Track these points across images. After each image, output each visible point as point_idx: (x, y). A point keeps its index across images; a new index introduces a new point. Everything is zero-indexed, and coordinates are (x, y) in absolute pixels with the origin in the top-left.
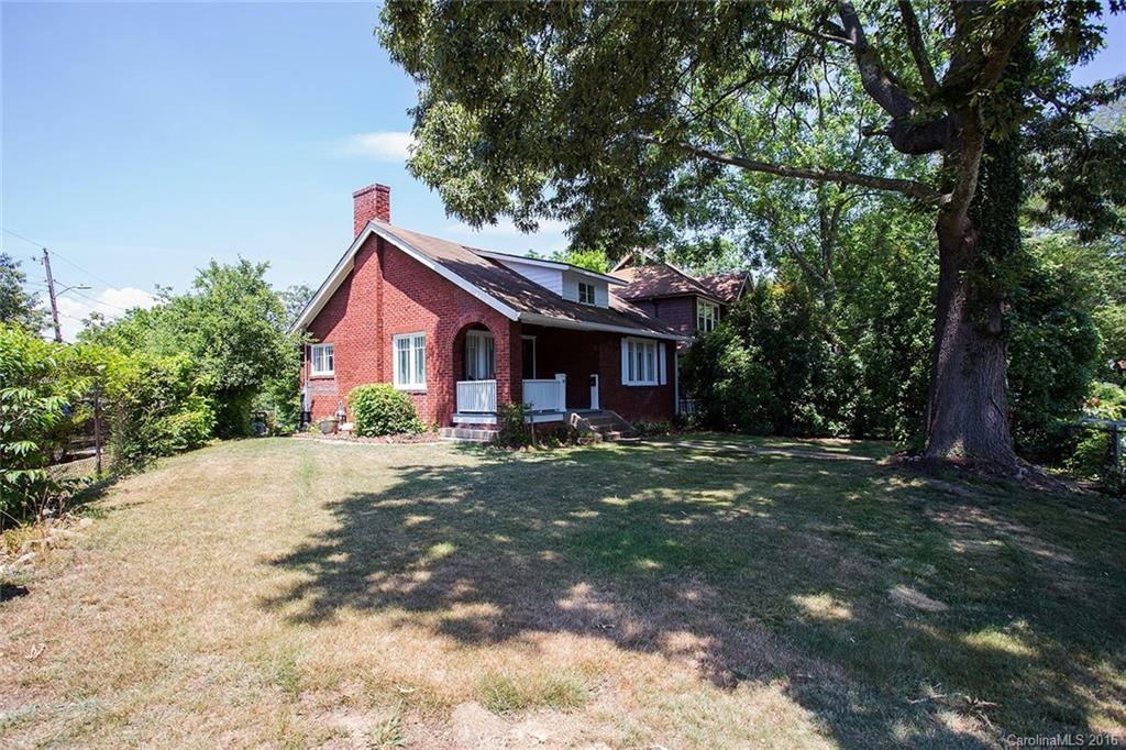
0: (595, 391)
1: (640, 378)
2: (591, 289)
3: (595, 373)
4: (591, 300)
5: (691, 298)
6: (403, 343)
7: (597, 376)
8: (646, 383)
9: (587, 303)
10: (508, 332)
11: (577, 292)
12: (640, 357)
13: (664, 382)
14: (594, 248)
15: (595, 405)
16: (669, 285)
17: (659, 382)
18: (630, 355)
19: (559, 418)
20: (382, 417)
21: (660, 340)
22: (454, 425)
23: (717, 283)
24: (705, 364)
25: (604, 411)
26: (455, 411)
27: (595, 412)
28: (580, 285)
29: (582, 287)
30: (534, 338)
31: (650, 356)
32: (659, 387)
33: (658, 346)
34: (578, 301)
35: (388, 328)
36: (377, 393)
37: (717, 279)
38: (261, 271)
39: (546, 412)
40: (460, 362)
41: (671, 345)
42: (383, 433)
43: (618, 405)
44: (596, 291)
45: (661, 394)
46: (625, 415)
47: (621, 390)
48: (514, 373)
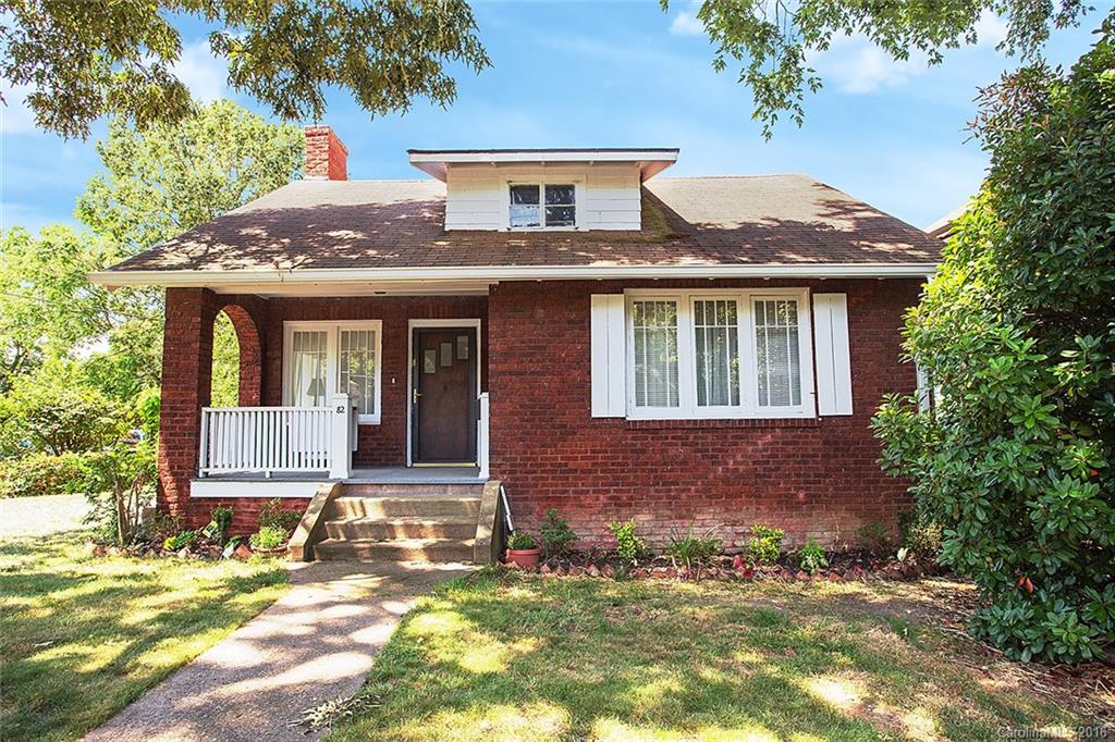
11: (508, 206)
13: (836, 407)
17: (817, 408)
28: (513, 189)
33: (811, 304)
43: (570, 471)
44: (580, 195)
45: (825, 443)
46: (611, 498)
47: (593, 431)
48: (174, 395)
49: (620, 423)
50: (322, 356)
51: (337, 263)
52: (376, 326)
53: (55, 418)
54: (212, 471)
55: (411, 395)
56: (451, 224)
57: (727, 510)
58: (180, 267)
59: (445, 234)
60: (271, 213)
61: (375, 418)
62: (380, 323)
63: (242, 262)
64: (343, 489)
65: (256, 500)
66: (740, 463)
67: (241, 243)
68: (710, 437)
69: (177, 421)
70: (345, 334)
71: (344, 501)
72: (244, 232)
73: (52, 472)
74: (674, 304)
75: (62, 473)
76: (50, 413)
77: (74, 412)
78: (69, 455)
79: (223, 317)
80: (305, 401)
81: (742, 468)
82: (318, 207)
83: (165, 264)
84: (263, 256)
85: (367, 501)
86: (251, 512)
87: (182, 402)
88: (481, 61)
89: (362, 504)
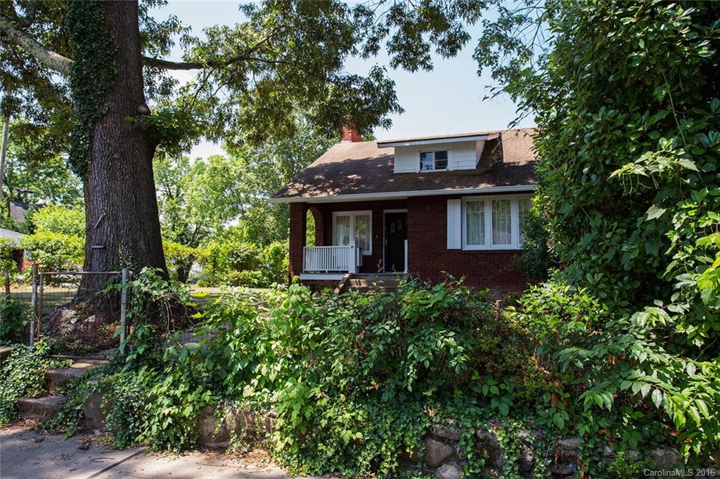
4: (444, 164)
9: (434, 170)
11: (418, 162)
44: (450, 155)
47: (448, 254)
48: (294, 242)
49: (460, 252)
50: (348, 226)
51: (350, 192)
52: (369, 213)
53: (239, 256)
54: (306, 270)
55: (385, 242)
56: (397, 170)
57: (503, 287)
58: (296, 195)
59: (393, 175)
60: (326, 165)
61: (370, 253)
62: (371, 212)
63: (315, 192)
64: (353, 276)
65: (323, 281)
66: (509, 268)
67: (315, 183)
68: (496, 257)
69: (295, 252)
70: (357, 216)
71: (353, 280)
72: (316, 177)
73: (239, 279)
74: (483, 202)
75: (243, 279)
76: (237, 253)
77: (246, 253)
78: (245, 272)
79: (309, 211)
80: (341, 245)
81: (510, 270)
82: (345, 161)
83: (290, 194)
84: (323, 190)
85: (361, 280)
87: (297, 245)
88: (401, 110)
89: (359, 281)
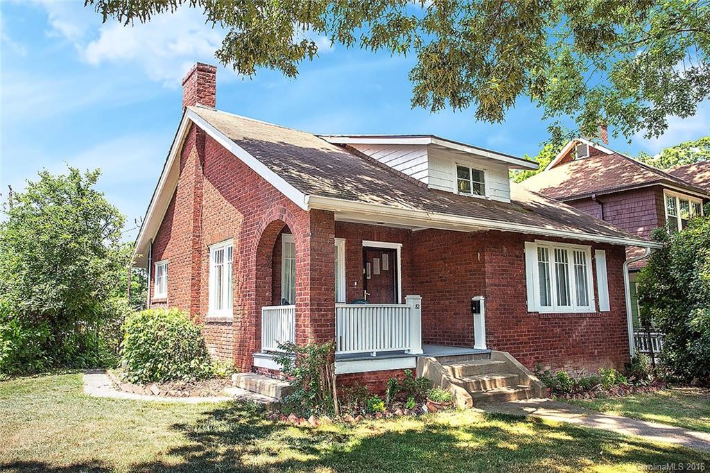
0: (480, 322)
1: (564, 301)
2: (478, 175)
3: (479, 295)
4: (479, 188)
5: (654, 190)
6: (220, 255)
7: (481, 299)
8: (574, 308)
9: (472, 194)
10: (308, 230)
11: (455, 178)
12: (562, 270)
13: (605, 306)
14: (457, 101)
15: (481, 344)
16: (618, 176)
17: (597, 307)
18: (543, 268)
19: (409, 363)
20: (153, 356)
21: (596, 246)
22: (254, 369)
23: (694, 173)
24: (673, 281)
25: (494, 352)
26: (258, 347)
27: (481, 355)
28: (459, 168)
29: (462, 172)
30: (398, 246)
31: (580, 270)
32: (598, 315)
33: (593, 255)
34: (455, 191)
35: (206, 238)
36: (150, 323)
37: (694, 168)
38: (93, 180)
39: (382, 355)
40: (269, 279)
41: (616, 254)
42: (152, 379)
43: (521, 343)
44: (487, 178)
45: (602, 325)
46: (535, 358)
47: (528, 320)
48: (319, 294)
49: (538, 316)
52: (340, 242)
56: (431, 184)
59: (428, 190)
62: (344, 241)
65: (374, 373)
66: (577, 336)
69: (322, 315)
81: (578, 339)
86: (372, 382)
87: (325, 300)
